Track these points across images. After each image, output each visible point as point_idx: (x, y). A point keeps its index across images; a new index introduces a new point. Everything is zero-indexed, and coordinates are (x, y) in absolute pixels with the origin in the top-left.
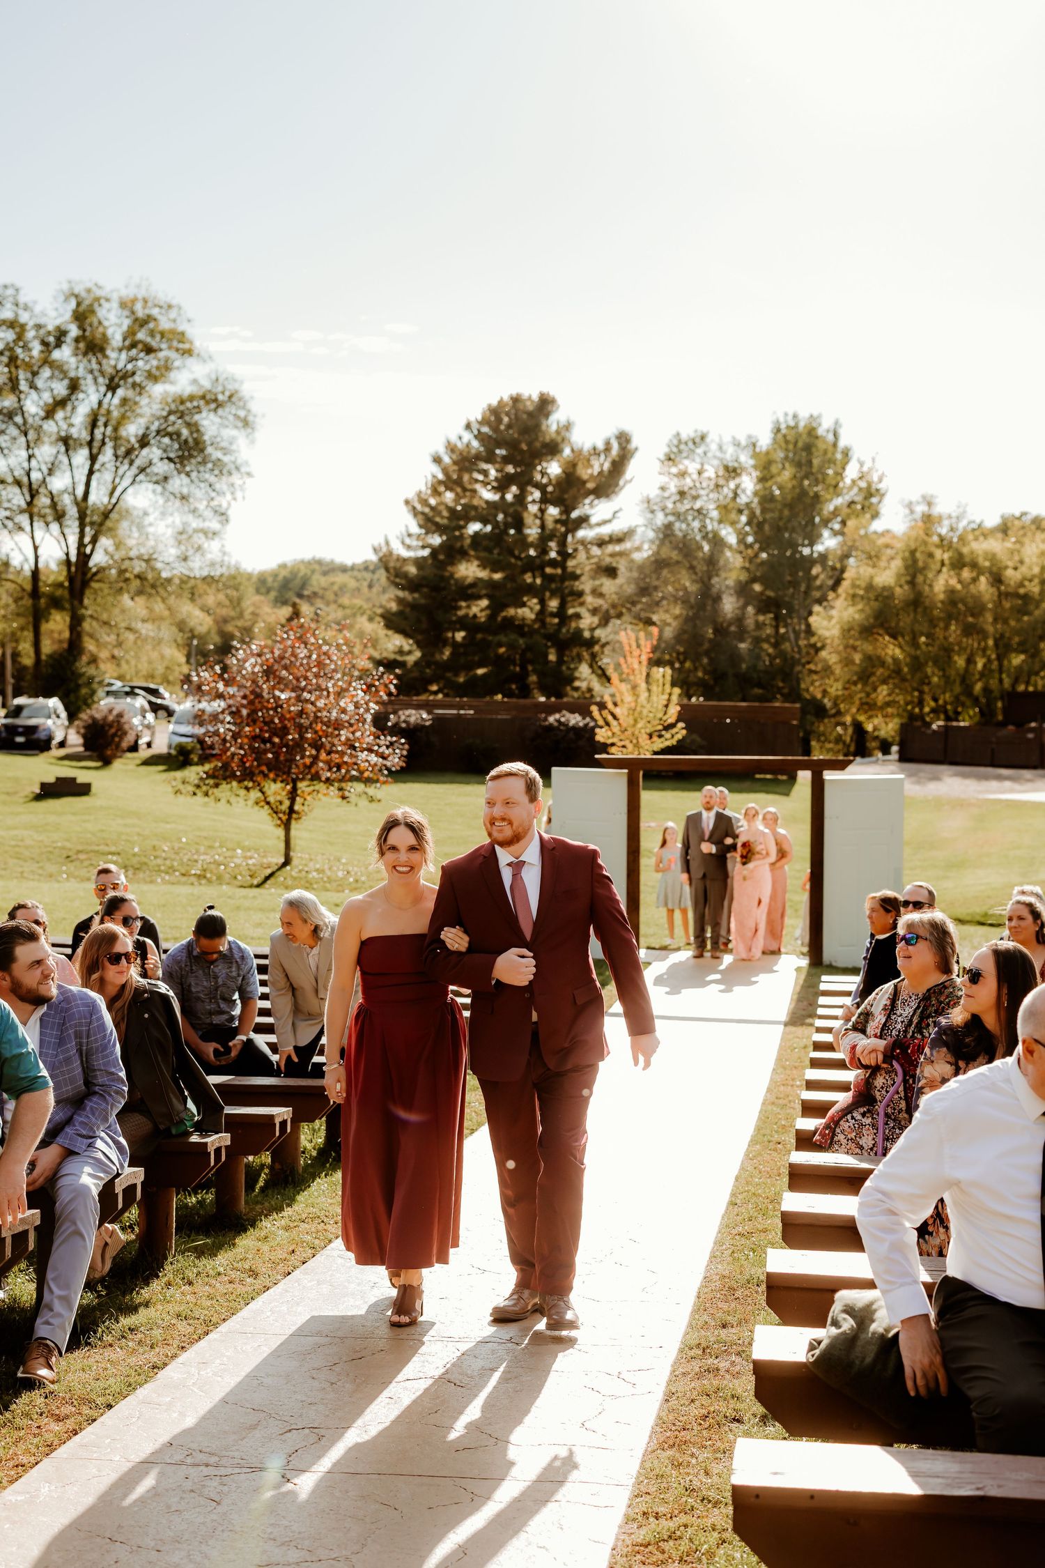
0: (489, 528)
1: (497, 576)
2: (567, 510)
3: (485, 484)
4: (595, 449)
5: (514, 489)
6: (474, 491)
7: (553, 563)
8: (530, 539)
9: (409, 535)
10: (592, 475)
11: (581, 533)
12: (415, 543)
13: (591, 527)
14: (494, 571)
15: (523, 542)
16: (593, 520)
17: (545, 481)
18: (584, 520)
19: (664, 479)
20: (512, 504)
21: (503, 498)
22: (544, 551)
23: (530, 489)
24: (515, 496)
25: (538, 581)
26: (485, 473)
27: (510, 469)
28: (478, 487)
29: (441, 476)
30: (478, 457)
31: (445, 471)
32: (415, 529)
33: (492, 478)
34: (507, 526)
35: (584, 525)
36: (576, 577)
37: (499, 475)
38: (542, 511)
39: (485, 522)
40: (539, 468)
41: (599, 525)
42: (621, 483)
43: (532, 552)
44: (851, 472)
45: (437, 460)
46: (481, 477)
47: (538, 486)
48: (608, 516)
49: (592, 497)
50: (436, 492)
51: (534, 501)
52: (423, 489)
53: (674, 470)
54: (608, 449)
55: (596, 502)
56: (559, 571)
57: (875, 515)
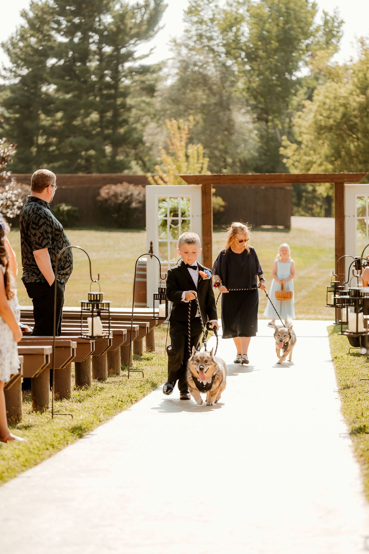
0: (62, 62)
1: (68, 96)
2: (117, 49)
3: (58, 31)
4: (138, 5)
5: (79, 34)
6: (50, 36)
7: (108, 86)
8: (92, 69)
9: (5, 69)
10: (135, 24)
11: (127, 65)
12: (8, 74)
13: (135, 60)
14: (68, 93)
15: (87, 71)
16: (136, 55)
17: (102, 27)
18: (129, 56)
19: (187, 25)
20: (78, 44)
21: (71, 40)
22: (102, 76)
23: (90, 33)
24: (80, 39)
25: (98, 99)
26: (58, 23)
27: (77, 20)
28: (53, 33)
29: (27, 26)
30: (53, 12)
31: (30, 22)
32: (9, 65)
33: (63, 26)
34: (74, 60)
35: (130, 59)
36: (125, 95)
37: (69, 24)
38: (100, 49)
39: (59, 57)
40: (97, 19)
41: (141, 58)
42: (156, 29)
43: (94, 78)
44: (318, 20)
45: (24, 15)
46: (55, 26)
47: (96, 31)
48: (146, 52)
49: (135, 39)
50: (23, 38)
51: (94, 42)
52: (14, 35)
53: (195, 19)
54: (147, 6)
55: (138, 42)
56: (113, 91)
57: (336, 50)
